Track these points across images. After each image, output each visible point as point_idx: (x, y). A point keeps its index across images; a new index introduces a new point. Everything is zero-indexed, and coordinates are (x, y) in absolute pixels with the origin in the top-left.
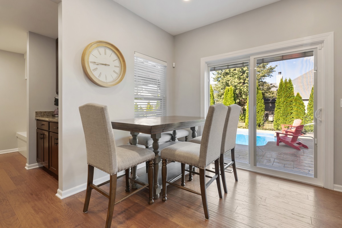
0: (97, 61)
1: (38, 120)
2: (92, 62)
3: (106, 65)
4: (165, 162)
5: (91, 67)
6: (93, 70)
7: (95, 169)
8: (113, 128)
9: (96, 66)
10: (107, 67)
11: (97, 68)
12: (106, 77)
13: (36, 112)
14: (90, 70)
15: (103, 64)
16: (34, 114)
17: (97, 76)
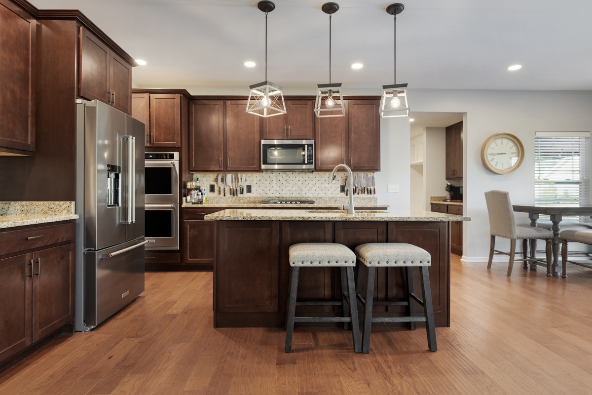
0: (494, 152)
1: (432, 204)
2: (489, 154)
3: (502, 154)
4: (565, 242)
5: (489, 158)
6: (491, 161)
7: (497, 238)
8: (514, 211)
9: (493, 157)
10: (503, 155)
11: (494, 159)
12: (502, 165)
13: (431, 197)
14: (488, 160)
15: (499, 154)
16: (429, 199)
17: (494, 165)
